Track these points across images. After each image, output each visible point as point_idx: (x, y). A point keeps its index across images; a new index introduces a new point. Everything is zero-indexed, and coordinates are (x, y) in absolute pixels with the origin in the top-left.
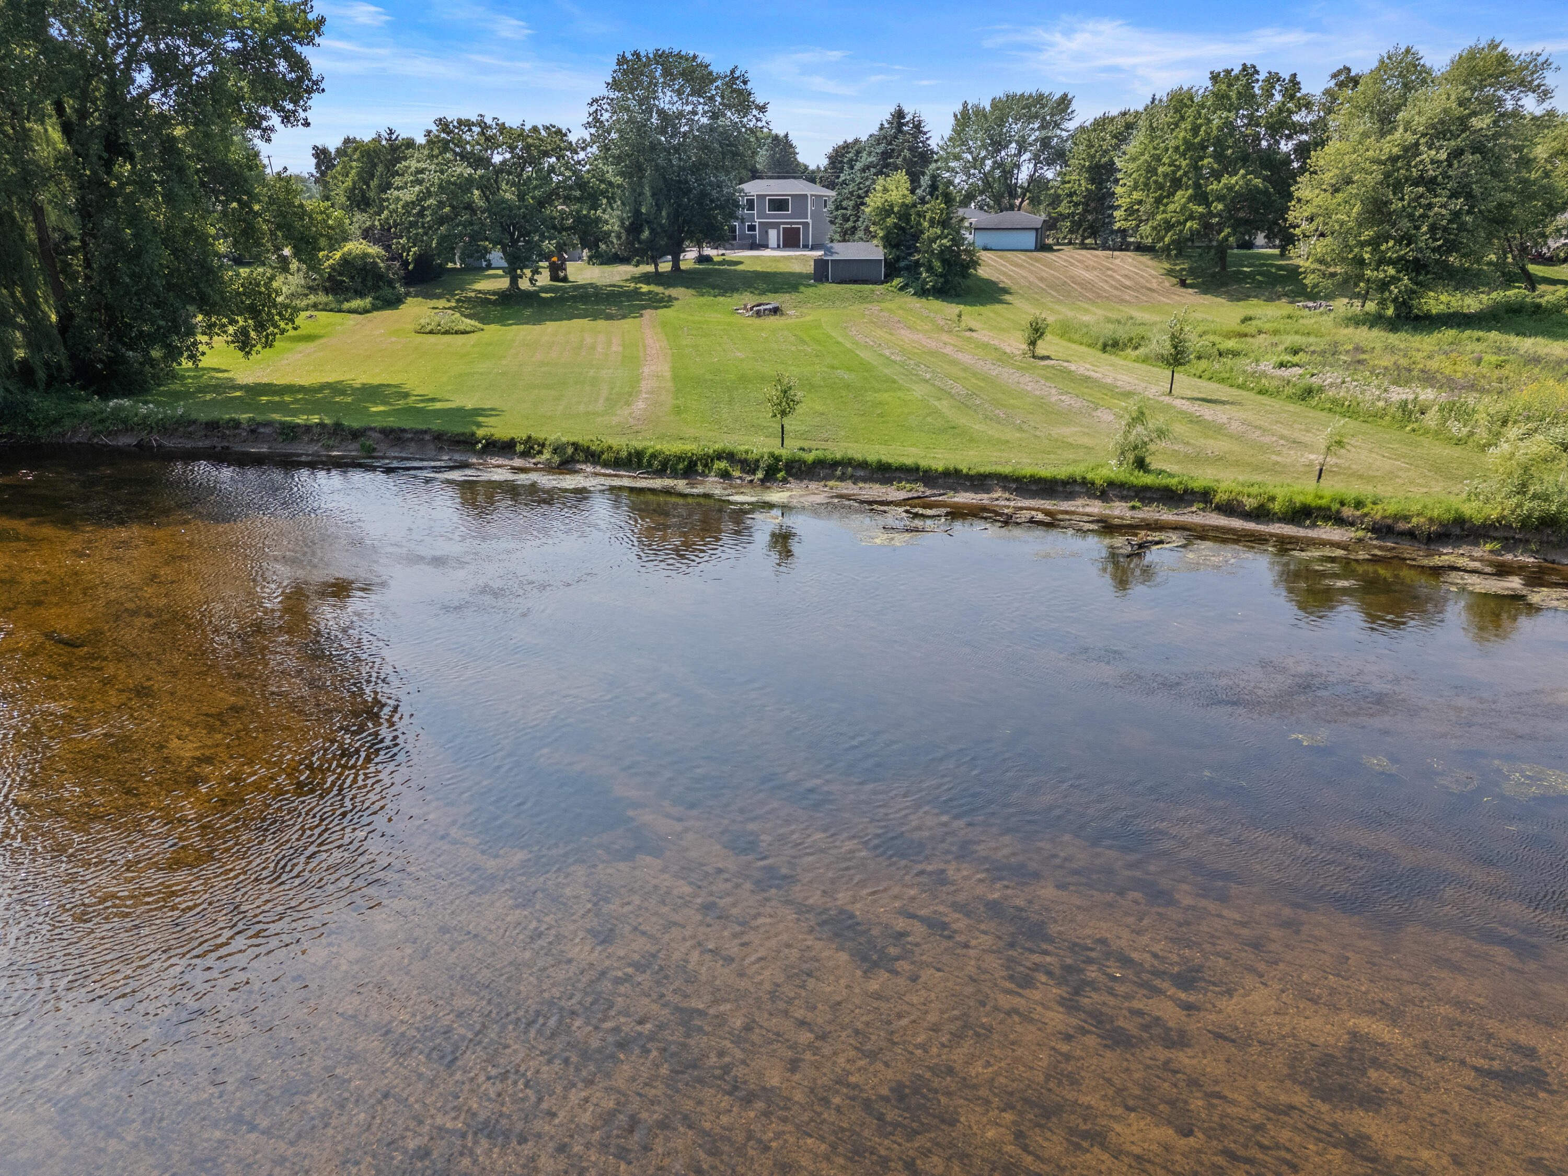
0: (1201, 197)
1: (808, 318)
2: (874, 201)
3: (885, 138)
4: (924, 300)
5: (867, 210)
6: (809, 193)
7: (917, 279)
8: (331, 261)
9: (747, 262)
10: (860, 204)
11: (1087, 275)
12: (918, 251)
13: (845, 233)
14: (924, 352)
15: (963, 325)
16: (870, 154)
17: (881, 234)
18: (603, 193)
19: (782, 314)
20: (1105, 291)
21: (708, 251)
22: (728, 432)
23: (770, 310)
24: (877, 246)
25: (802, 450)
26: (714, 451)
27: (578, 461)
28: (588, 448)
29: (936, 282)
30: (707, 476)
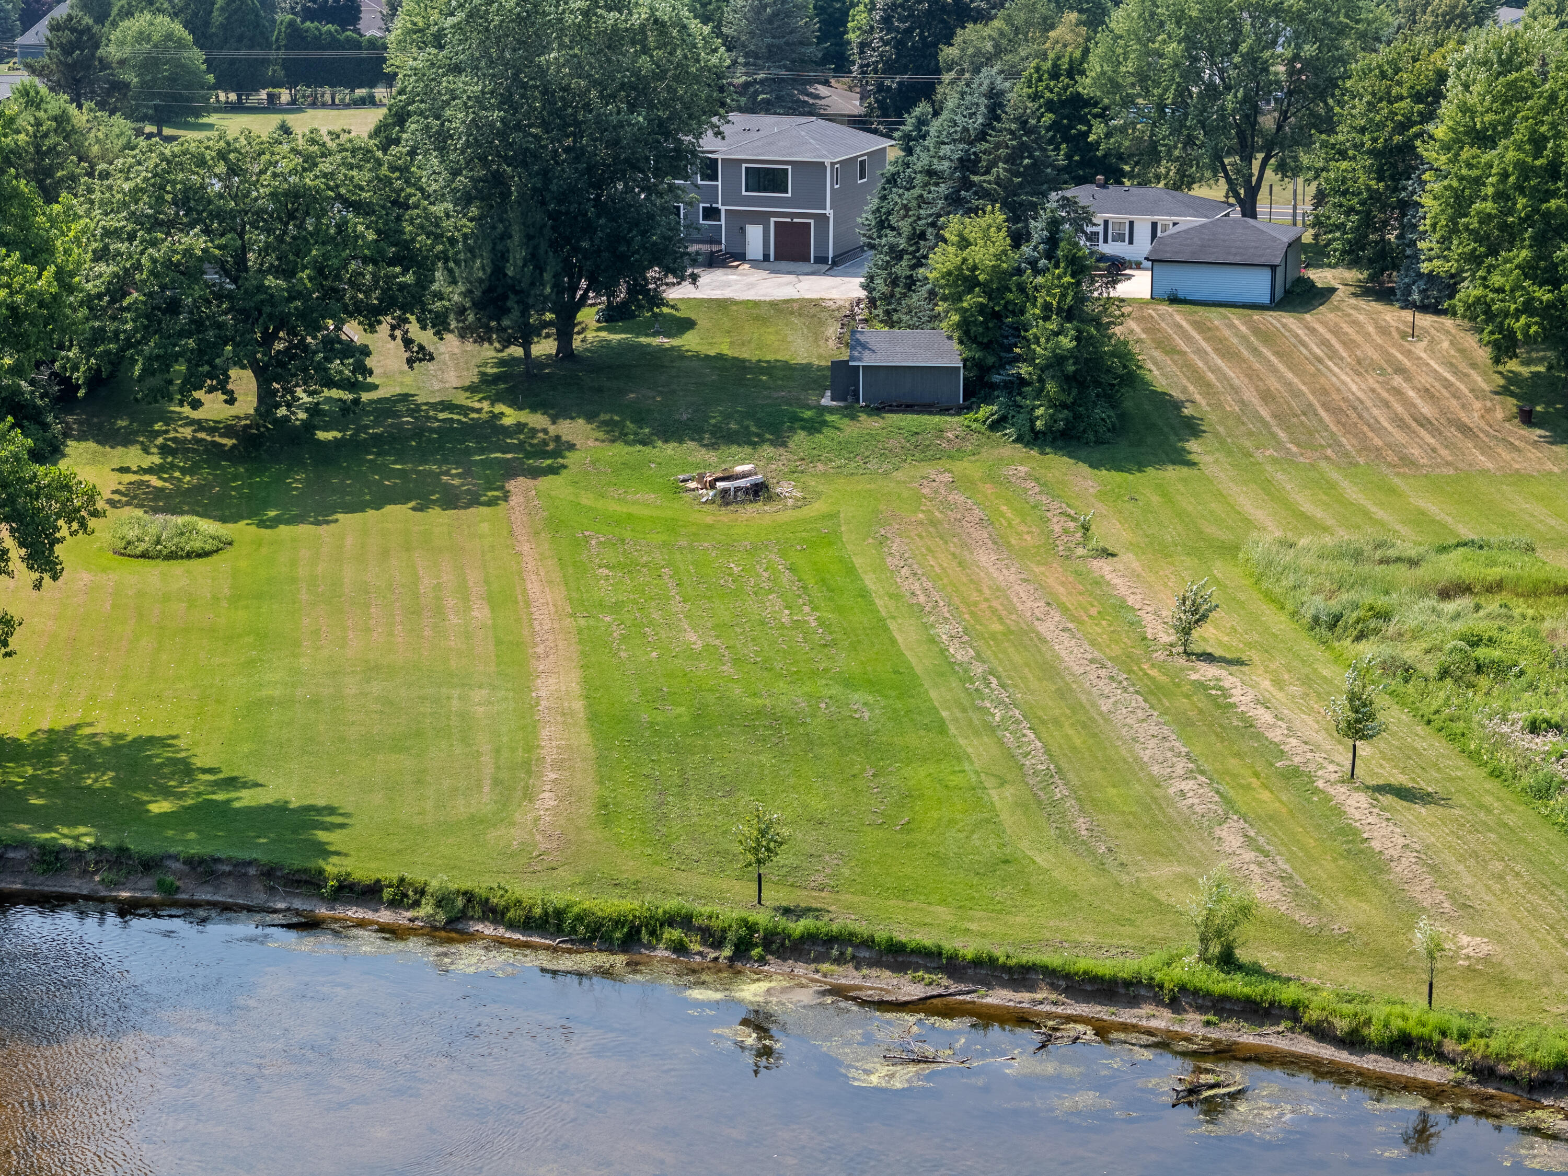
2: (943, 261)
6: (827, 161)
7: (1019, 409)
9: (702, 321)
11: (1355, 386)
14: (1007, 632)
17: (955, 319)
19: (770, 499)
20: (1379, 431)
22: (683, 867)
23: (747, 490)
24: (950, 338)
25: (787, 911)
26: (665, 912)
27: (472, 918)
28: (487, 900)
29: (1053, 419)
30: (655, 949)
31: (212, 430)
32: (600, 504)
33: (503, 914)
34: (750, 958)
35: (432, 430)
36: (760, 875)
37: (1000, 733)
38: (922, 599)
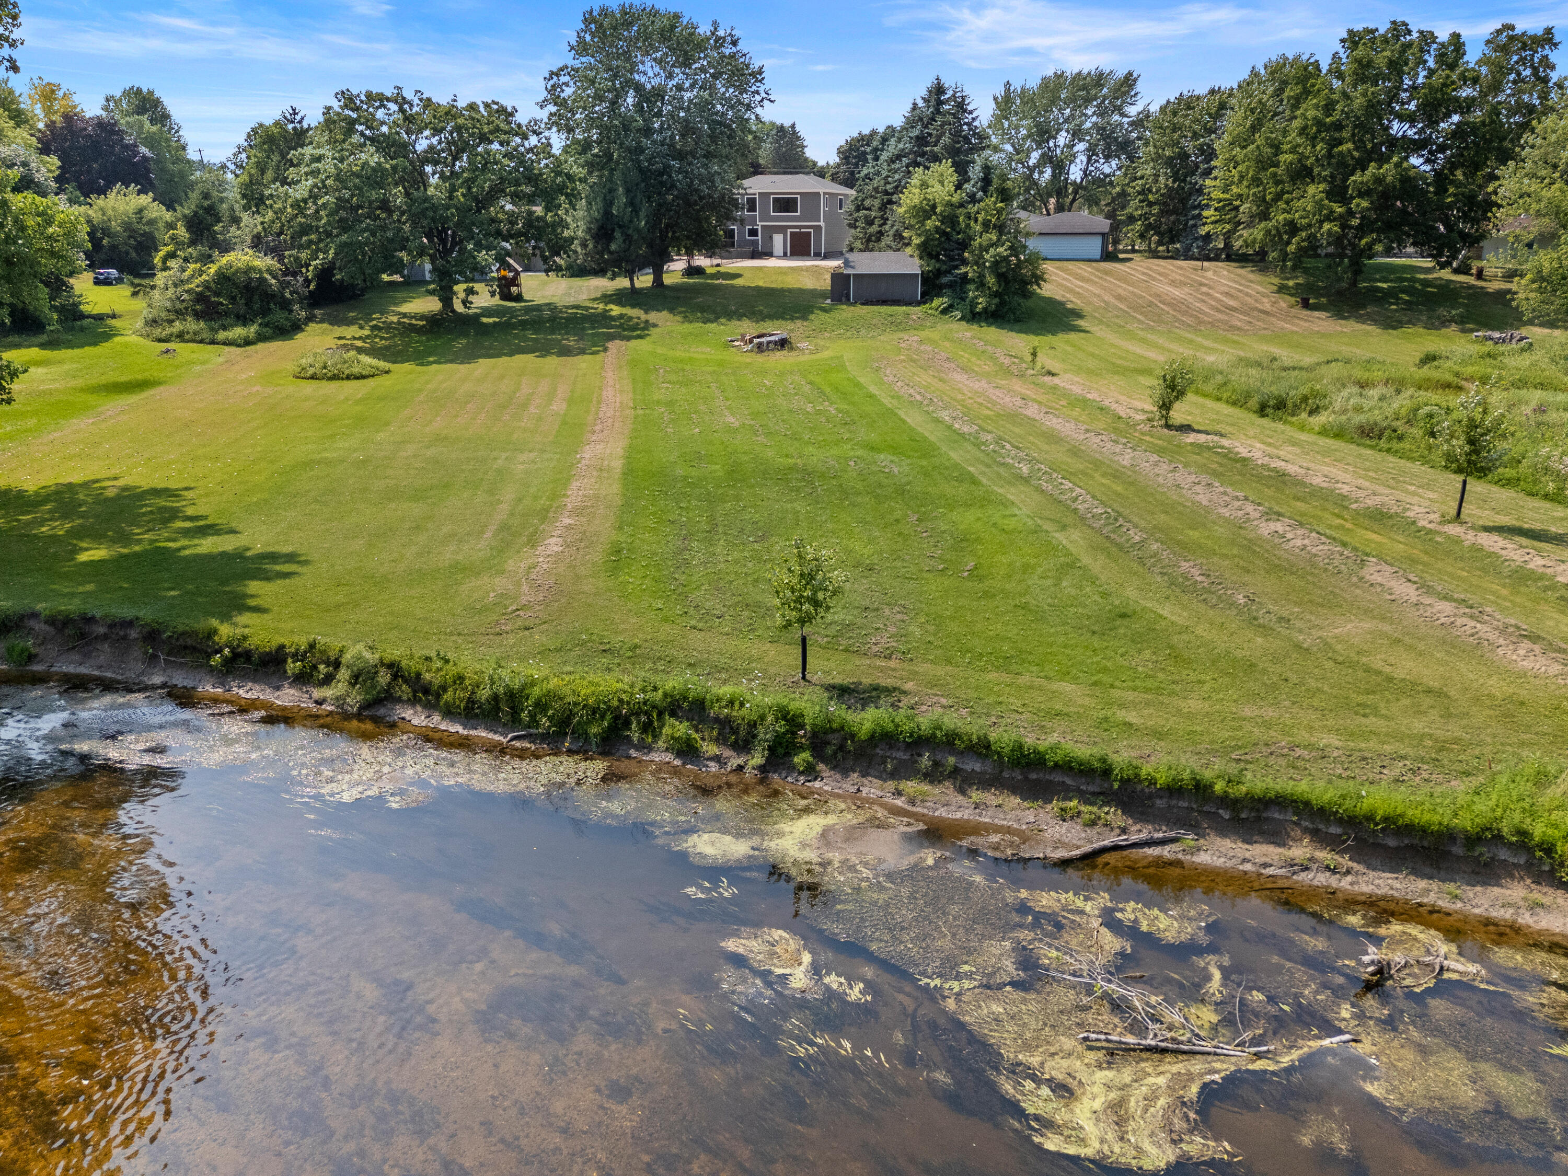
0: (1338, 193)
1: (826, 354)
2: (911, 198)
3: (921, 119)
4: (975, 327)
5: (901, 210)
6: (821, 191)
7: (963, 299)
8: (204, 277)
9: (747, 274)
10: (888, 203)
11: (1177, 292)
12: (965, 262)
13: (869, 240)
14: (999, 415)
15: (1039, 366)
16: (899, 140)
17: (916, 241)
18: (561, 189)
19: (792, 349)
20: (1205, 314)
21: (701, 261)
22: (700, 625)
23: (776, 343)
24: (911, 256)
25: (842, 692)
26: (666, 695)
27: (399, 700)
28: (418, 675)
29: (989, 304)
30: (649, 749)
31: (412, 317)
32: (671, 353)
33: (438, 696)
34: (792, 768)
35: (562, 318)
36: (804, 639)
37: (1033, 482)
38: (918, 398)
